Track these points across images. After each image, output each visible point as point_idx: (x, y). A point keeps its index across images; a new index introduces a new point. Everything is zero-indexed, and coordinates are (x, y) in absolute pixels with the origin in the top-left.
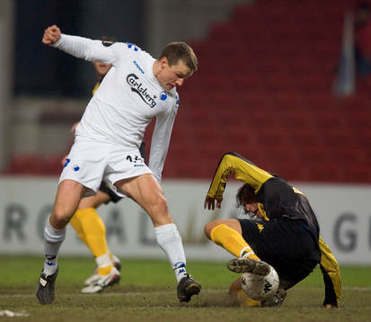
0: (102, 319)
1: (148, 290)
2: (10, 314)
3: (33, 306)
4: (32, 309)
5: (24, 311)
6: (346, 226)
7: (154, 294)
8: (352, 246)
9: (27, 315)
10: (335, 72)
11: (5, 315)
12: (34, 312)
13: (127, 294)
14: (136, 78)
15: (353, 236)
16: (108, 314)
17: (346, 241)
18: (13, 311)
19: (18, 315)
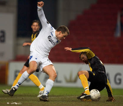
0: (44, 105)
1: (58, 96)
2: (16, 103)
3: (23, 101)
4: (22, 102)
5: (20, 103)
6: (118, 77)
7: (60, 97)
8: (120, 83)
9: (21, 104)
10: (115, 30)
11: (14, 104)
12: (23, 103)
13: (52, 97)
14: (51, 37)
15: (120, 80)
16: (45, 104)
17: (118, 81)
18: (17, 103)
19: (18, 104)
